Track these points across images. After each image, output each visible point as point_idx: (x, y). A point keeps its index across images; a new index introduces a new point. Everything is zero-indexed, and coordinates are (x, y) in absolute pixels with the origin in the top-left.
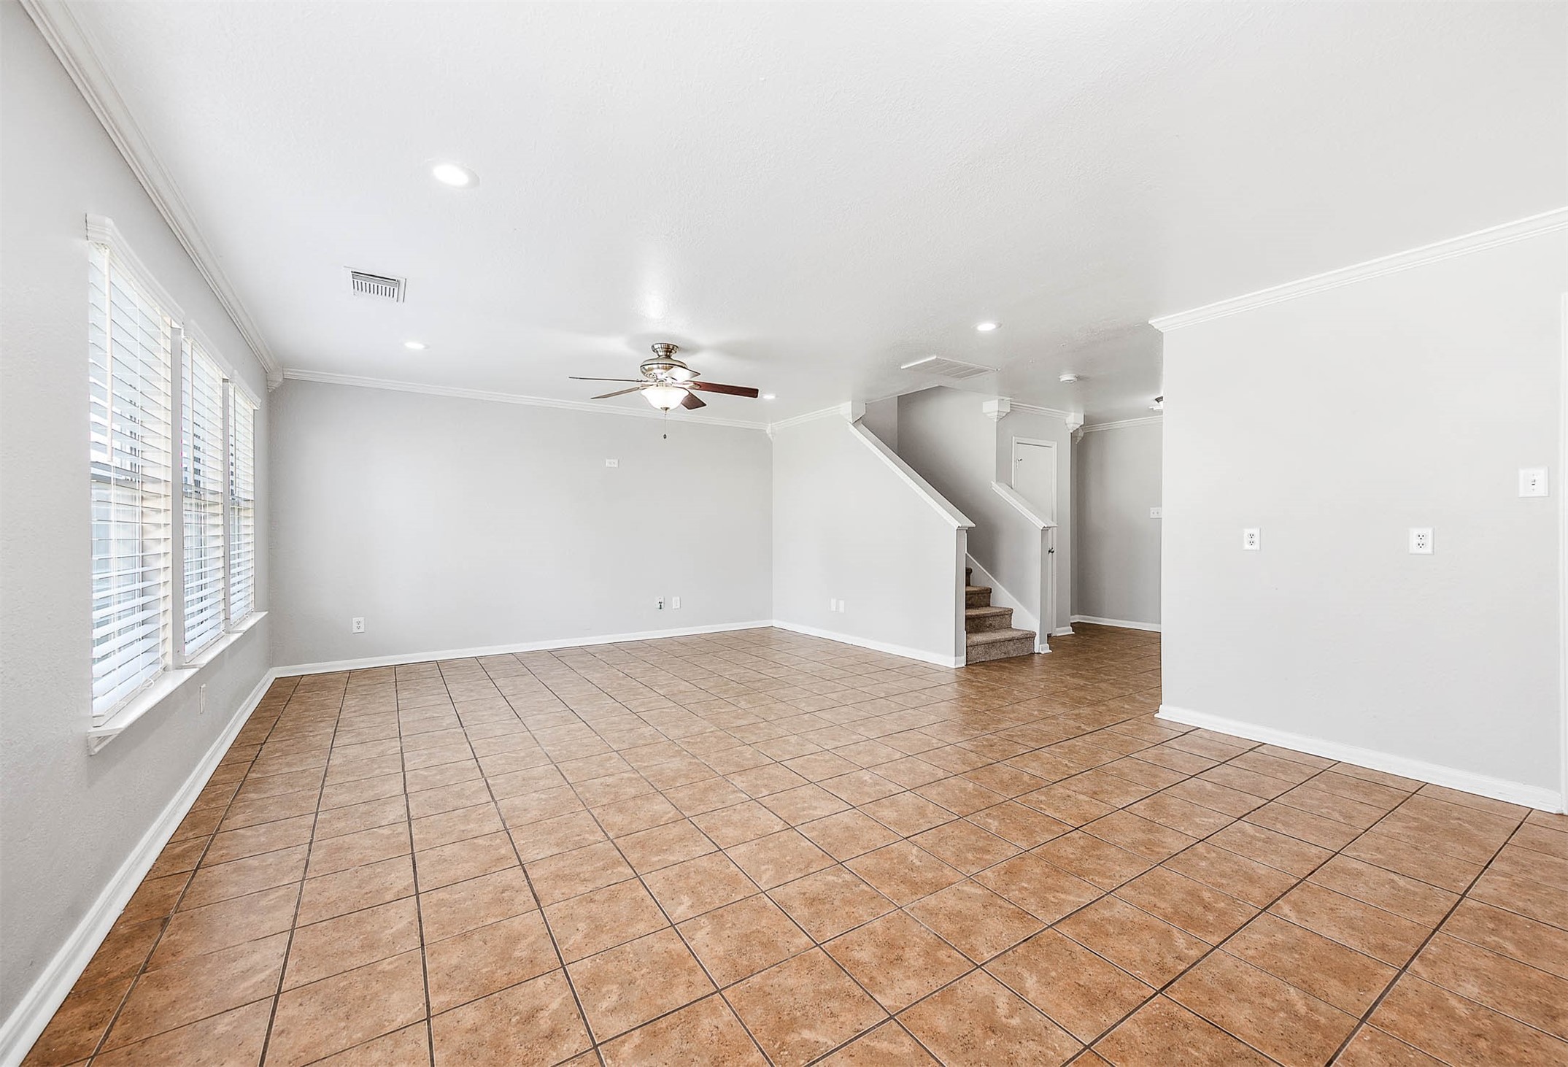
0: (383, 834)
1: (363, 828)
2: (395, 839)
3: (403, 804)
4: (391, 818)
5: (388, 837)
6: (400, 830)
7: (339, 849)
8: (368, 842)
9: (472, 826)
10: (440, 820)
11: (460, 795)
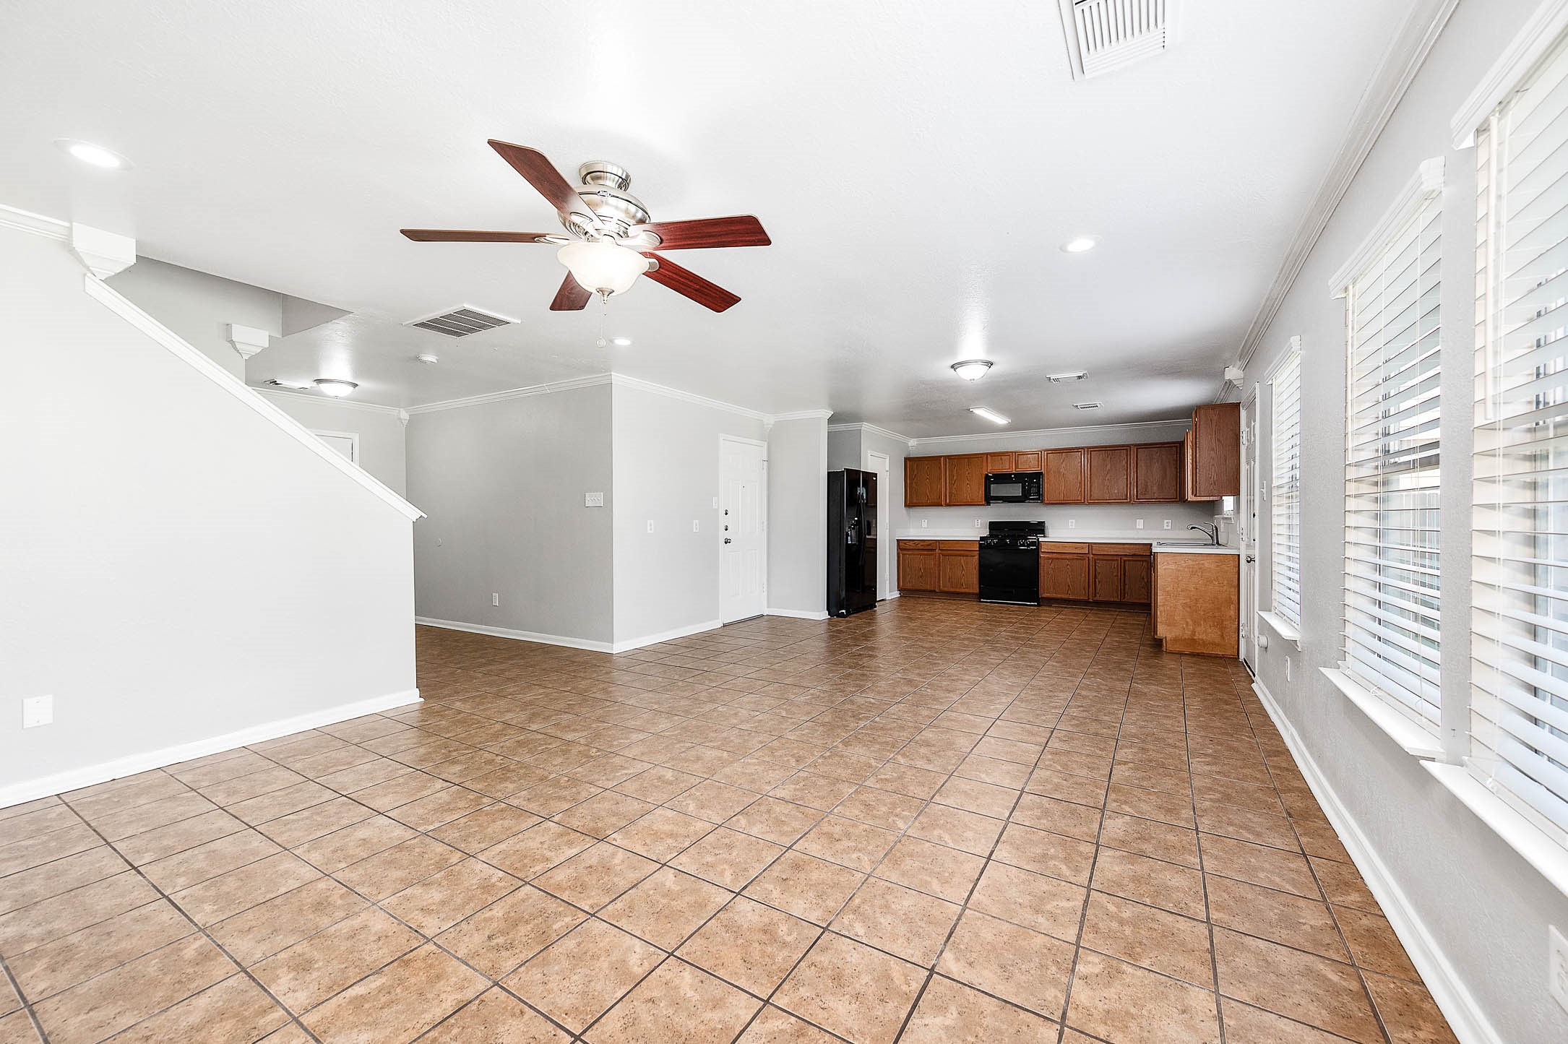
0: (1130, 807)
1: (1148, 823)
2: (1122, 798)
3: (1105, 831)
4: (1120, 821)
5: (1126, 803)
6: (1115, 804)
7: (1169, 811)
8: (1144, 806)
9: (1056, 780)
10: (1078, 796)
11: (1046, 813)
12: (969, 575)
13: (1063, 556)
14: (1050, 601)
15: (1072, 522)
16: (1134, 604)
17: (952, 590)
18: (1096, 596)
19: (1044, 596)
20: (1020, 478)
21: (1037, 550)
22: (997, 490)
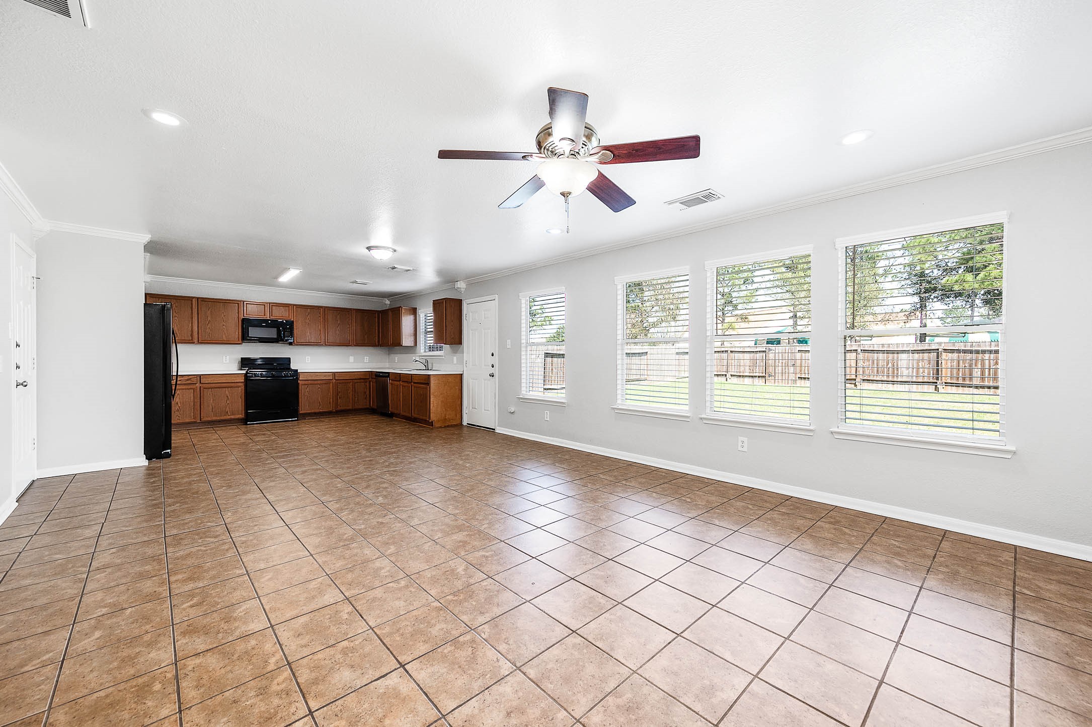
12: (236, 404)
13: (316, 382)
14: (306, 416)
15: (308, 358)
16: (361, 409)
17: (214, 418)
18: (337, 407)
19: (300, 412)
20: (274, 324)
21: (297, 379)
22: (253, 332)
